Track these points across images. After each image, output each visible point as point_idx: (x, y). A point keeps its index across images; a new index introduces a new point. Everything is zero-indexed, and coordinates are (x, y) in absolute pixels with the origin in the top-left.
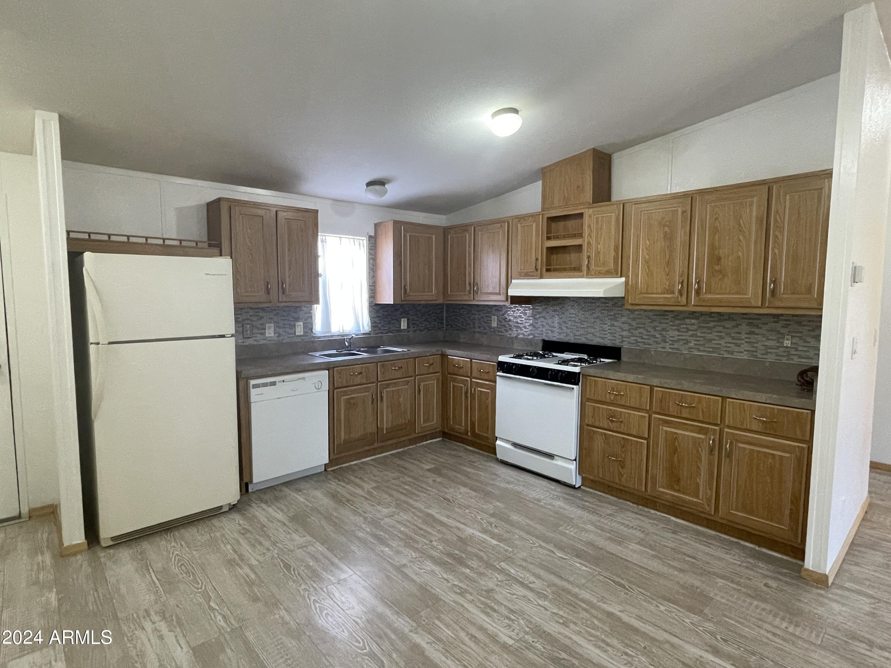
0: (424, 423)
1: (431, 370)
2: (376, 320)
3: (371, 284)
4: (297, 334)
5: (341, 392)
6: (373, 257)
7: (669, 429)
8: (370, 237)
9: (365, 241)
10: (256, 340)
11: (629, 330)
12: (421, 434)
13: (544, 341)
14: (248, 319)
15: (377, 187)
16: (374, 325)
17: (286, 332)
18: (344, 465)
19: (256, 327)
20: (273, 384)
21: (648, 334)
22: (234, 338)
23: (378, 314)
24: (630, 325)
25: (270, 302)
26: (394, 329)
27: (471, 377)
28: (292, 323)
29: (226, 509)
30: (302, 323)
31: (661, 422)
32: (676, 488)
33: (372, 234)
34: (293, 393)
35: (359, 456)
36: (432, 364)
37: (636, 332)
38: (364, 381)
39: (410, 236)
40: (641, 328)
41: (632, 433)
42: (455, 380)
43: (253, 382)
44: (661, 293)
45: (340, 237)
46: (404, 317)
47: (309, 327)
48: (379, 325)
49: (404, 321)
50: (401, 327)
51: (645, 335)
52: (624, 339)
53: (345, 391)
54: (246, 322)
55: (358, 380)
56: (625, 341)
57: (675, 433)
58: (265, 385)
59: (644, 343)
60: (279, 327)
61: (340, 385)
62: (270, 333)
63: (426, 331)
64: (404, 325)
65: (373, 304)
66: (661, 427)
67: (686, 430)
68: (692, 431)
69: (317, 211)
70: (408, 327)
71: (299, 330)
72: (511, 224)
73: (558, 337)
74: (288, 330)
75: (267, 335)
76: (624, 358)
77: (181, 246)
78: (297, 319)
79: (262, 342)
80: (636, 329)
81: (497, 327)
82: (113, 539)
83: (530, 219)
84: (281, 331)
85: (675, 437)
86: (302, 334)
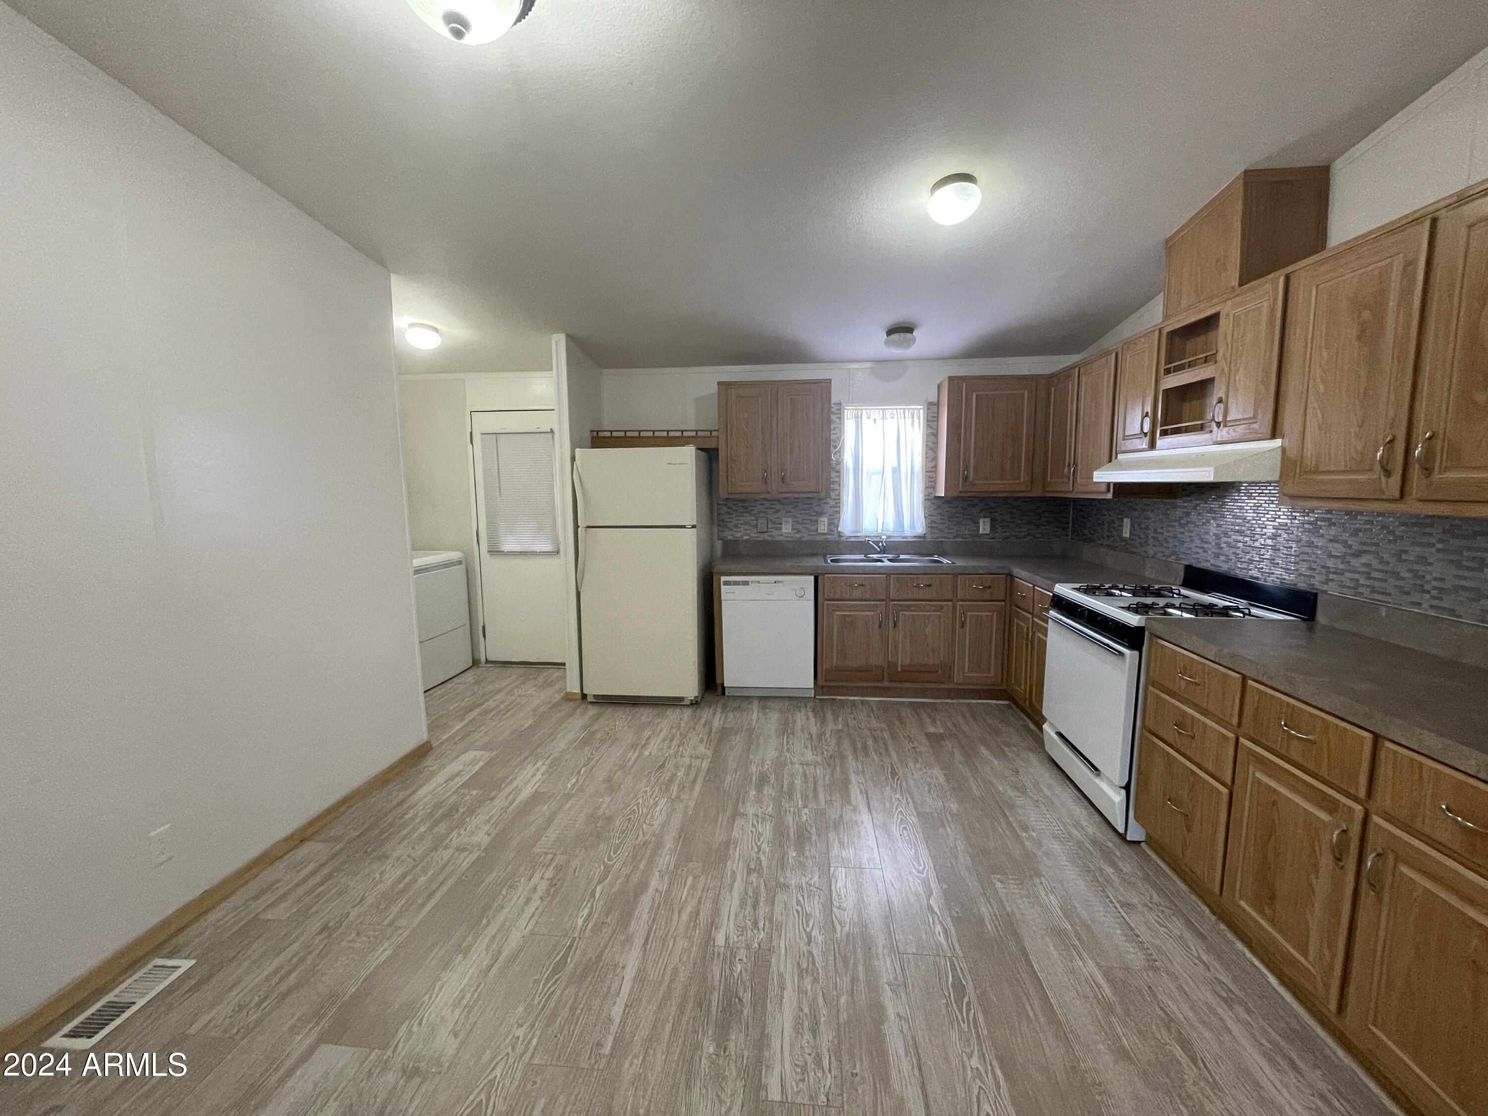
0: (970, 671)
1: (987, 595)
2: (937, 519)
3: (930, 469)
4: (820, 531)
5: (833, 605)
6: (935, 431)
7: (1265, 779)
8: (930, 404)
9: (922, 411)
10: (771, 536)
11: (1343, 558)
12: (960, 687)
13: (1189, 569)
14: (763, 512)
15: (902, 336)
16: (931, 525)
17: (806, 528)
18: (838, 698)
19: (771, 520)
20: (746, 583)
21: (1386, 568)
22: (695, 530)
23: (939, 511)
24: (1345, 543)
25: (768, 493)
26: (967, 532)
27: (1032, 614)
28: (814, 518)
29: (687, 702)
30: (826, 519)
31: (1251, 758)
32: (1268, 912)
33: (935, 400)
34: (768, 597)
35: (863, 692)
36: (990, 587)
37: (1356, 563)
38: (868, 596)
39: (977, 396)
40: (1369, 552)
41: (1205, 764)
42: (1018, 616)
43: (723, 579)
44: (1344, 472)
45: (883, 409)
46: (984, 517)
47: (834, 522)
48: (940, 526)
49: (984, 522)
50: (978, 531)
51: (1376, 570)
52: (1331, 576)
53: (838, 606)
54: (761, 515)
55: (858, 594)
56: (1332, 580)
57: (1275, 791)
58: (736, 583)
59: (1373, 590)
60: (798, 522)
61: (831, 596)
62: (787, 529)
63: (1028, 538)
64: (984, 527)
65: (932, 496)
66: (1251, 768)
67: (1295, 790)
68: (1306, 798)
69: (829, 381)
70: (991, 530)
71: (823, 526)
72: (1120, 356)
73: (1212, 562)
74: (808, 526)
75: (784, 530)
76: (1321, 618)
77: (696, 437)
78: (820, 514)
79: (778, 538)
80: (1358, 554)
81: (1130, 539)
82: (595, 696)
83: (1143, 340)
84: (800, 527)
85: (1275, 802)
86: (826, 531)
